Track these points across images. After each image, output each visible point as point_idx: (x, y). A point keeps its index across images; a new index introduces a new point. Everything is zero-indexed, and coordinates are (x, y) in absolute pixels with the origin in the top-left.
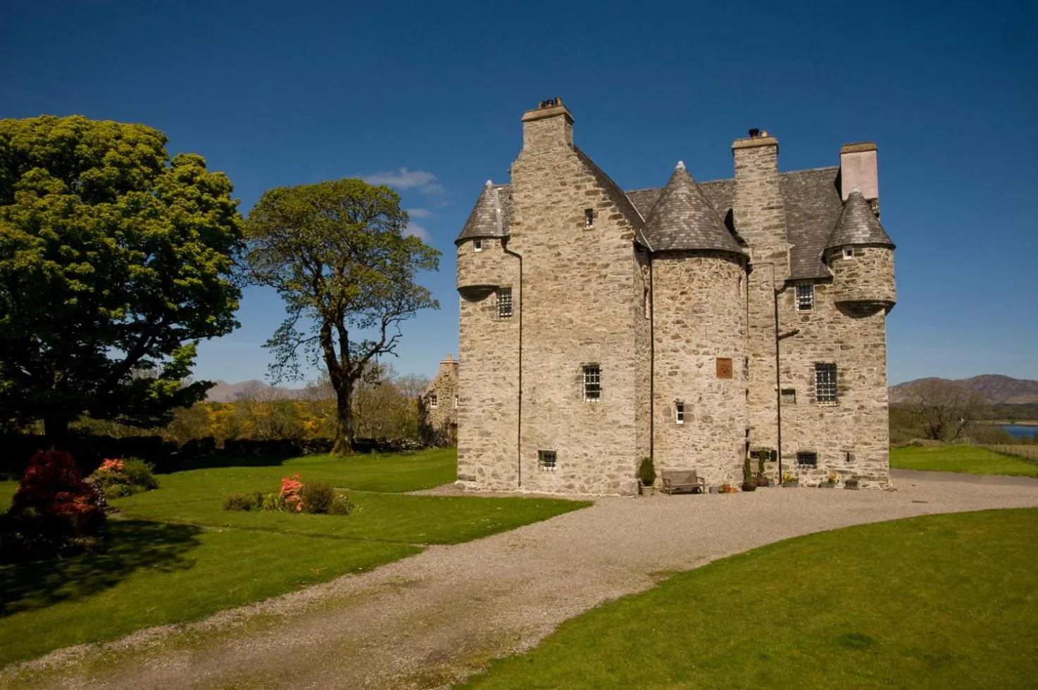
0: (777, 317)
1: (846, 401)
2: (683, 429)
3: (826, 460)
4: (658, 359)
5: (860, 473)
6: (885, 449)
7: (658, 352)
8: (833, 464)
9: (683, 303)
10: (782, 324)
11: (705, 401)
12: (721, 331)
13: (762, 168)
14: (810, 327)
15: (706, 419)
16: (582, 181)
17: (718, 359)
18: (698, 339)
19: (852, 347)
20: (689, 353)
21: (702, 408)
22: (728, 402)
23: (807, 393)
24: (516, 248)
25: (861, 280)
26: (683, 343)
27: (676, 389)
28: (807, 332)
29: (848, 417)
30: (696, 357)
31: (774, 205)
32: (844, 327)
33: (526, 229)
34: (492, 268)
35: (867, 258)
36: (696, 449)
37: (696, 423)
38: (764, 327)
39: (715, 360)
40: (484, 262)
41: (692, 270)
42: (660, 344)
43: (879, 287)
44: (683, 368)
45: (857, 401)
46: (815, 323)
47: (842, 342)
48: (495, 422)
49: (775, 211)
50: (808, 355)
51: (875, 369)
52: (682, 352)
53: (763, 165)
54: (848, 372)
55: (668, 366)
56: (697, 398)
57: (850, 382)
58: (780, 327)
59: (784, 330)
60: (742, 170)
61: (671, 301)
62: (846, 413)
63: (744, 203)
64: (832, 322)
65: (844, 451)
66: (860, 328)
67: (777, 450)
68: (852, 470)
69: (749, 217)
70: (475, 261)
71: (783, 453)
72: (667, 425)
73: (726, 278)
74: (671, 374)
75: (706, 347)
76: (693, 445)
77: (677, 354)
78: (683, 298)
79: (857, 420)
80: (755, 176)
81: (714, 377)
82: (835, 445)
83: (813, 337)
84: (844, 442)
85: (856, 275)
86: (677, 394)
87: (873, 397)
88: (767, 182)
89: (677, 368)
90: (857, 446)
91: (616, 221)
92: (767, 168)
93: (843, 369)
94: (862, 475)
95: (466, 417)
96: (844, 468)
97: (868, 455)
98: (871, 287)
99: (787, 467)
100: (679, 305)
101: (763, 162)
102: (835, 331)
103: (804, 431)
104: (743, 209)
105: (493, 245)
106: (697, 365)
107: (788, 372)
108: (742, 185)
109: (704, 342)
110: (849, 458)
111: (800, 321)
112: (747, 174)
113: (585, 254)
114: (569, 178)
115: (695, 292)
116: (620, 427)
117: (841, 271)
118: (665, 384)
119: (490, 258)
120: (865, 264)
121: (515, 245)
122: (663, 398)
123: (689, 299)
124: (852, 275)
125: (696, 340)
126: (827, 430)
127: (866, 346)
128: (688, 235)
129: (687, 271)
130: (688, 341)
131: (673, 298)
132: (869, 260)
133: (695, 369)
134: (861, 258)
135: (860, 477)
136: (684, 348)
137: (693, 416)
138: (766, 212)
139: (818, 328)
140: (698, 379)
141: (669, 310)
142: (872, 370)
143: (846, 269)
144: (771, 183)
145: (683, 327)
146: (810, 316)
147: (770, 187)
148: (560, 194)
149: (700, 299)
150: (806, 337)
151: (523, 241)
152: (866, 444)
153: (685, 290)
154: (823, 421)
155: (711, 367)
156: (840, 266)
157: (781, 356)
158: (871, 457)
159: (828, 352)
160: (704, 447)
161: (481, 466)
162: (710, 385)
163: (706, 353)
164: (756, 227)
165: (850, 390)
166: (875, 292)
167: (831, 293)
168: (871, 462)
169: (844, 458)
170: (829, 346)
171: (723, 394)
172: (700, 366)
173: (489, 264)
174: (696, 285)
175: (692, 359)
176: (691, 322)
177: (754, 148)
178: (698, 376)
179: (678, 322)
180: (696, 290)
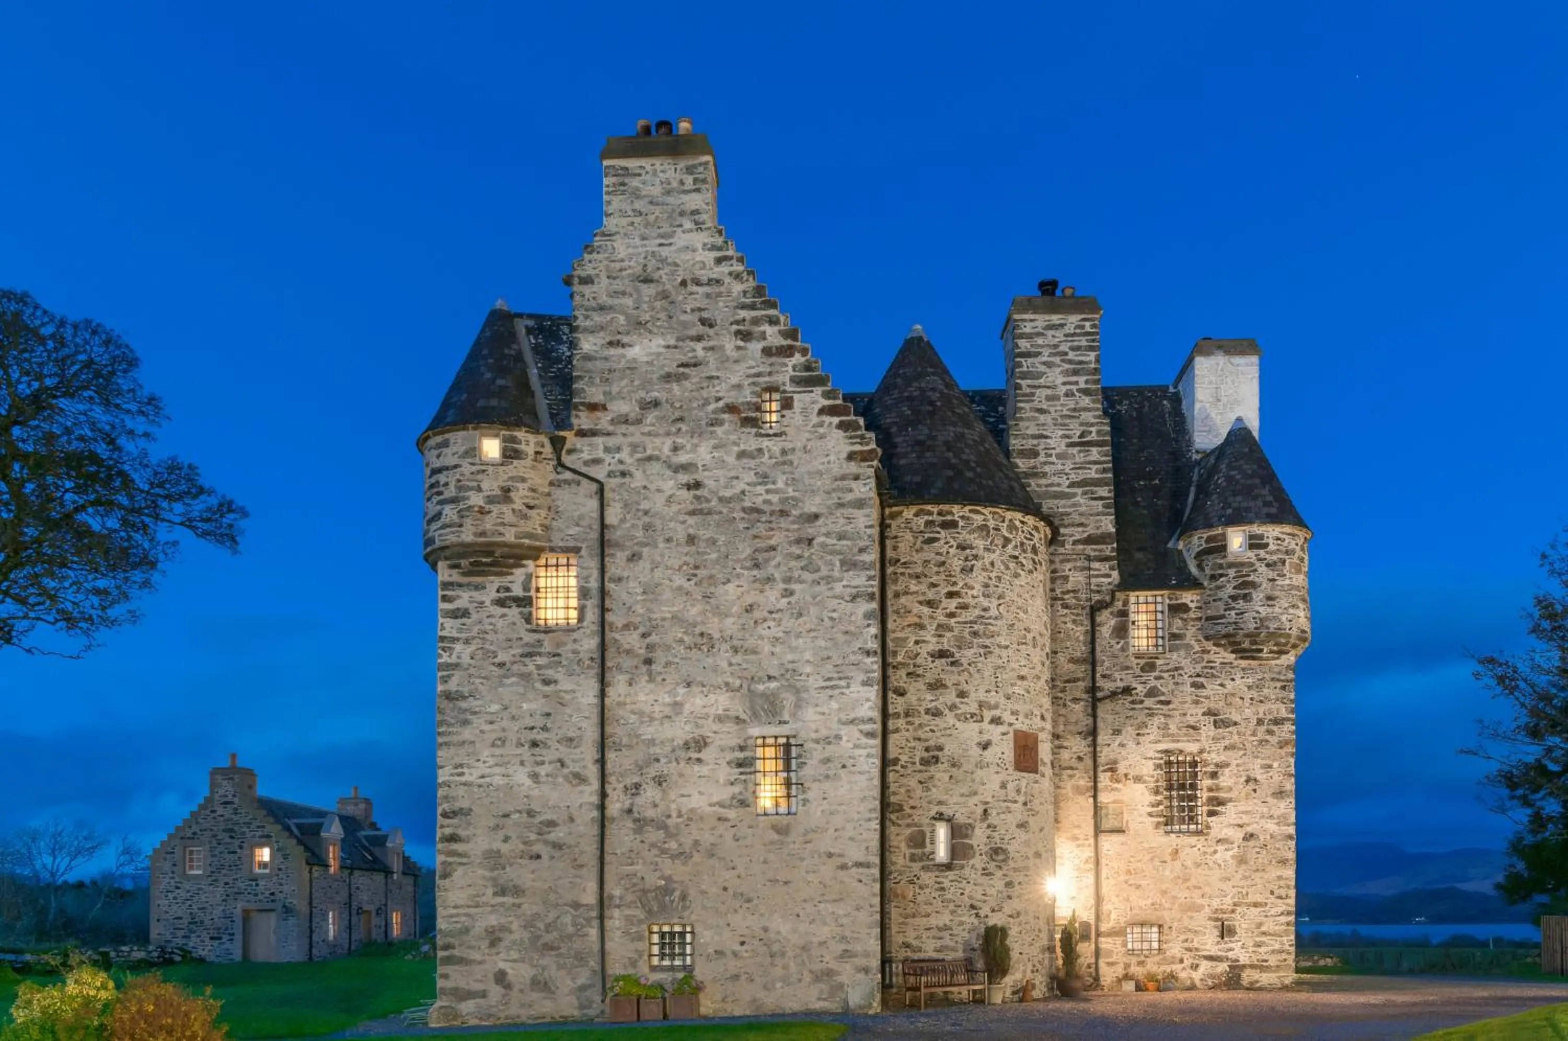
0: (1094, 664)
1: (1222, 824)
2: (951, 875)
3: (1183, 937)
4: (897, 730)
5: (1244, 959)
6: (1289, 913)
7: (897, 716)
8: (1196, 945)
9: (952, 615)
10: (1104, 676)
11: (993, 819)
12: (1022, 678)
13: (1070, 362)
14: (1158, 683)
15: (996, 852)
16: (756, 321)
17: (1016, 732)
18: (982, 690)
19: (1235, 724)
20: (964, 717)
21: (988, 832)
22: (1032, 821)
23: (1150, 809)
24: (586, 463)
25: (1261, 595)
26: (952, 698)
27: (935, 793)
28: (1152, 693)
29: (1224, 855)
30: (976, 726)
31: (1093, 437)
32: (1222, 685)
33: (612, 422)
34: (530, 507)
35: (1271, 553)
36: (977, 915)
37: (978, 861)
38: (1068, 681)
39: (1011, 734)
40: (509, 490)
41: (971, 548)
42: (900, 700)
43: (1291, 611)
44: (951, 748)
45: (1240, 826)
46: (1165, 675)
47: (1215, 715)
48: (535, 864)
49: (1094, 450)
50: (1152, 737)
51: (1276, 765)
52: (950, 719)
53: (1071, 355)
54: (1227, 771)
55: (920, 746)
56: (979, 810)
57: (1230, 789)
58: (1100, 682)
59: (1107, 686)
60: (1030, 360)
61: (926, 610)
62: (1220, 848)
63: (1033, 430)
64: (1198, 676)
65: (1217, 920)
66: (1249, 688)
67: (1092, 922)
68: (1230, 955)
69: (1042, 459)
70: (484, 486)
71: (1104, 927)
72: (917, 866)
73: (1030, 572)
74: (925, 762)
75: (996, 707)
76: (973, 907)
77: (938, 720)
78: (952, 604)
79: (1241, 860)
80: (1056, 376)
81: (1011, 769)
82: (1198, 908)
83: (1161, 702)
84: (1215, 902)
85: (1253, 585)
86: (940, 803)
87: (1271, 817)
88: (1079, 390)
89: (940, 748)
90: (1239, 909)
91: (836, 420)
92: (1081, 362)
93: (1217, 765)
94: (1248, 962)
95: (460, 855)
96: (1214, 950)
97: (1260, 925)
98: (1277, 609)
99: (1109, 953)
100: (942, 619)
101: (1072, 349)
102: (1204, 692)
103: (1144, 883)
104: (1029, 443)
105: (530, 450)
106: (979, 744)
107: (1112, 770)
108: (1028, 391)
109: (993, 698)
110: (1226, 931)
111: (1138, 672)
112: (1043, 368)
113: (760, 489)
114: (721, 311)
115: (975, 592)
116: (843, 867)
117: (1221, 575)
118: (912, 782)
119: (523, 480)
120: (1268, 565)
121: (586, 456)
122: (908, 811)
123: (965, 607)
124: (1245, 585)
125: (977, 694)
126: (1186, 880)
127: (1260, 722)
128: (960, 474)
129: (962, 547)
130: (962, 694)
131: (930, 603)
132: (1275, 558)
133: (976, 752)
134: (1262, 553)
135: (1244, 966)
136: (953, 707)
137: (971, 847)
138: (1075, 450)
139: (1171, 686)
140: (979, 773)
141: (922, 627)
142: (1270, 767)
143: (1232, 572)
144: (1086, 392)
145: (953, 664)
146: (1159, 662)
147: (1086, 401)
148: (699, 346)
149: (985, 610)
150: (1149, 702)
151: (607, 450)
152: (1256, 905)
153: (955, 589)
154: (1178, 864)
155: (1004, 749)
156: (1221, 566)
157: (1100, 739)
158: (1264, 929)
159: (1191, 731)
160: (993, 911)
161: (502, 965)
162: (1003, 786)
163: (996, 721)
164: (1056, 480)
165: (1230, 805)
166: (1284, 618)
167: (1200, 619)
168: (1264, 939)
169: (1217, 933)
170: (1191, 720)
171: (1025, 804)
172: (985, 746)
173: (520, 495)
174: (977, 579)
175: (970, 731)
176: (966, 655)
177: (1055, 318)
178: (980, 765)
179: (942, 654)
180: (978, 590)
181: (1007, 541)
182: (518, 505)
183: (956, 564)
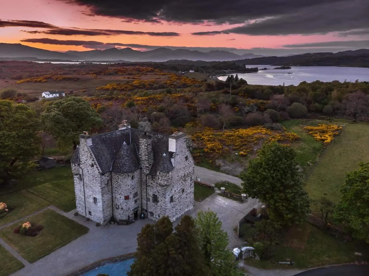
1: (159, 204)
2: (117, 210)
3: (155, 215)
8: (156, 217)
10: (148, 183)
11: (122, 205)
12: (126, 190)
15: (122, 209)
20: (118, 194)
22: (128, 205)
25: (160, 180)
26: (117, 192)
32: (158, 188)
33: (82, 163)
37: (120, 209)
39: (124, 196)
46: (153, 185)
49: (147, 156)
50: (152, 192)
51: (164, 199)
52: (117, 194)
56: (120, 204)
61: (115, 183)
66: (161, 189)
72: (115, 208)
75: (122, 193)
78: (117, 183)
81: (124, 200)
84: (158, 213)
86: (116, 202)
88: (145, 148)
89: (116, 197)
92: (145, 145)
98: (162, 182)
101: (145, 143)
104: (141, 154)
110: (159, 216)
111: (151, 184)
112: (142, 145)
116: (100, 211)
117: (157, 176)
122: (114, 202)
123: (118, 183)
125: (120, 192)
126: (155, 209)
129: (117, 177)
130: (118, 192)
133: (119, 198)
134: (160, 175)
138: (145, 156)
147: (146, 150)
149: (120, 183)
150: (152, 188)
151: (82, 166)
153: (117, 181)
154: (155, 207)
155: (123, 198)
160: (122, 214)
161: (80, 210)
162: (123, 202)
163: (122, 195)
164: (143, 159)
171: (126, 203)
172: (120, 197)
173: (76, 169)
174: (119, 180)
175: (119, 196)
176: (118, 188)
177: (143, 139)
178: (120, 200)
179: (116, 187)
180: (119, 181)
181: (123, 176)
182: (76, 170)
183: (117, 178)
